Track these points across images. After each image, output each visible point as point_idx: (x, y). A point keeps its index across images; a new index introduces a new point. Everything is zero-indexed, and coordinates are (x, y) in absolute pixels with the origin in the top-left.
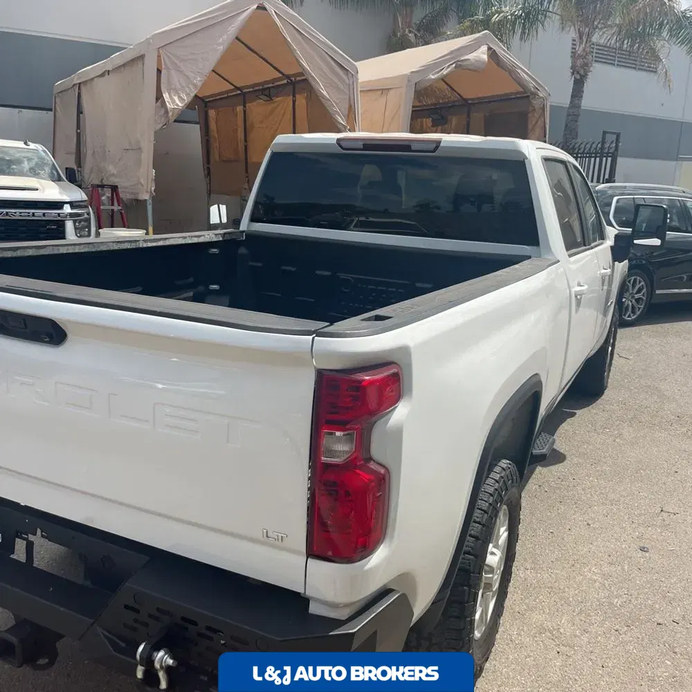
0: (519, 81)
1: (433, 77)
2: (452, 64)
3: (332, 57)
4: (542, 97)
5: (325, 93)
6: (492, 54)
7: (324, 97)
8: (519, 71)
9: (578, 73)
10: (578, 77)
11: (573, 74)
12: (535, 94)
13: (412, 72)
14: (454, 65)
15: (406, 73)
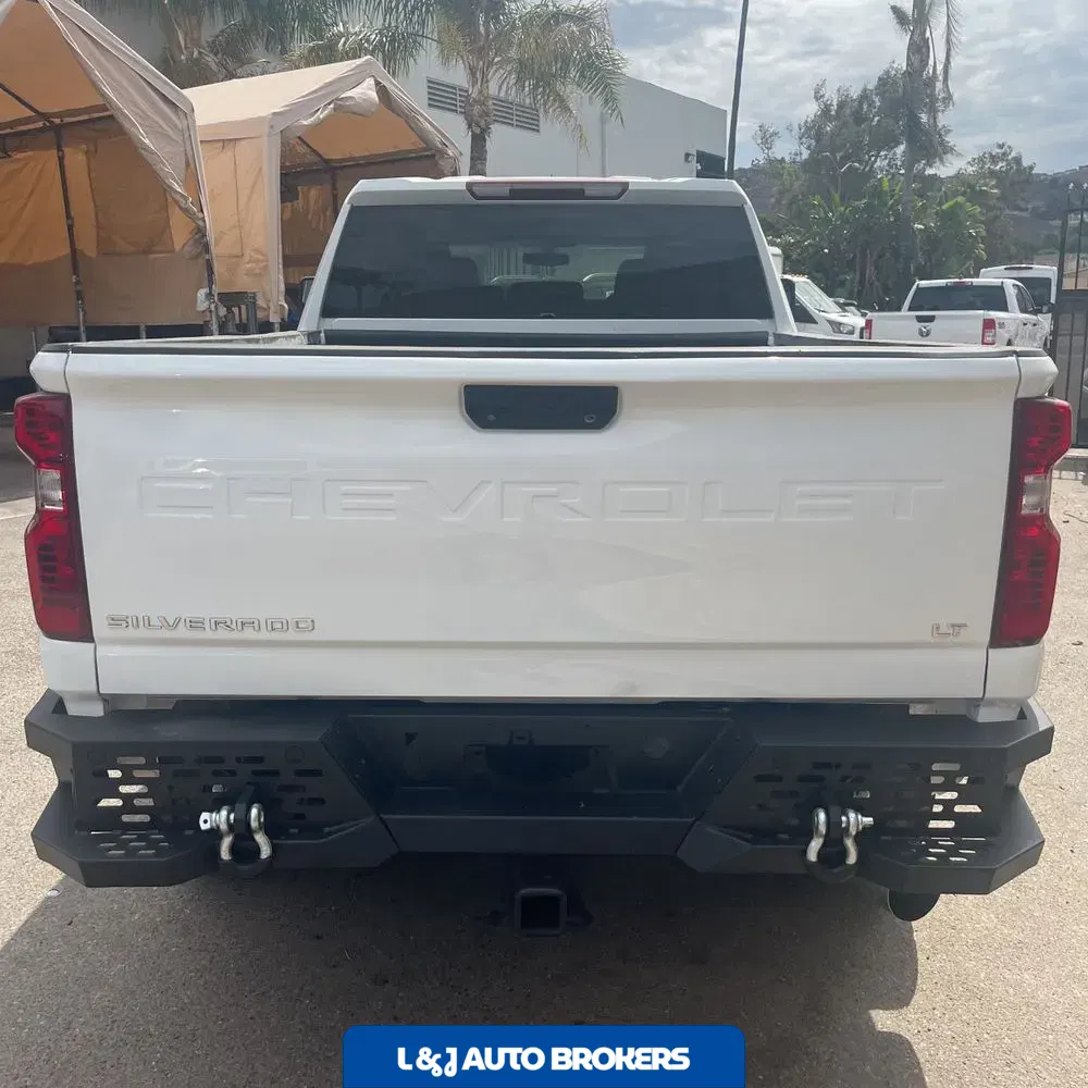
0: (422, 135)
1: (305, 123)
2: (329, 104)
3: (149, 84)
4: (451, 158)
5: (147, 141)
6: (382, 90)
7: (146, 148)
8: (421, 120)
9: (478, 125)
10: (478, 131)
11: (470, 126)
12: (443, 153)
13: (275, 114)
14: (332, 106)
15: (264, 114)
